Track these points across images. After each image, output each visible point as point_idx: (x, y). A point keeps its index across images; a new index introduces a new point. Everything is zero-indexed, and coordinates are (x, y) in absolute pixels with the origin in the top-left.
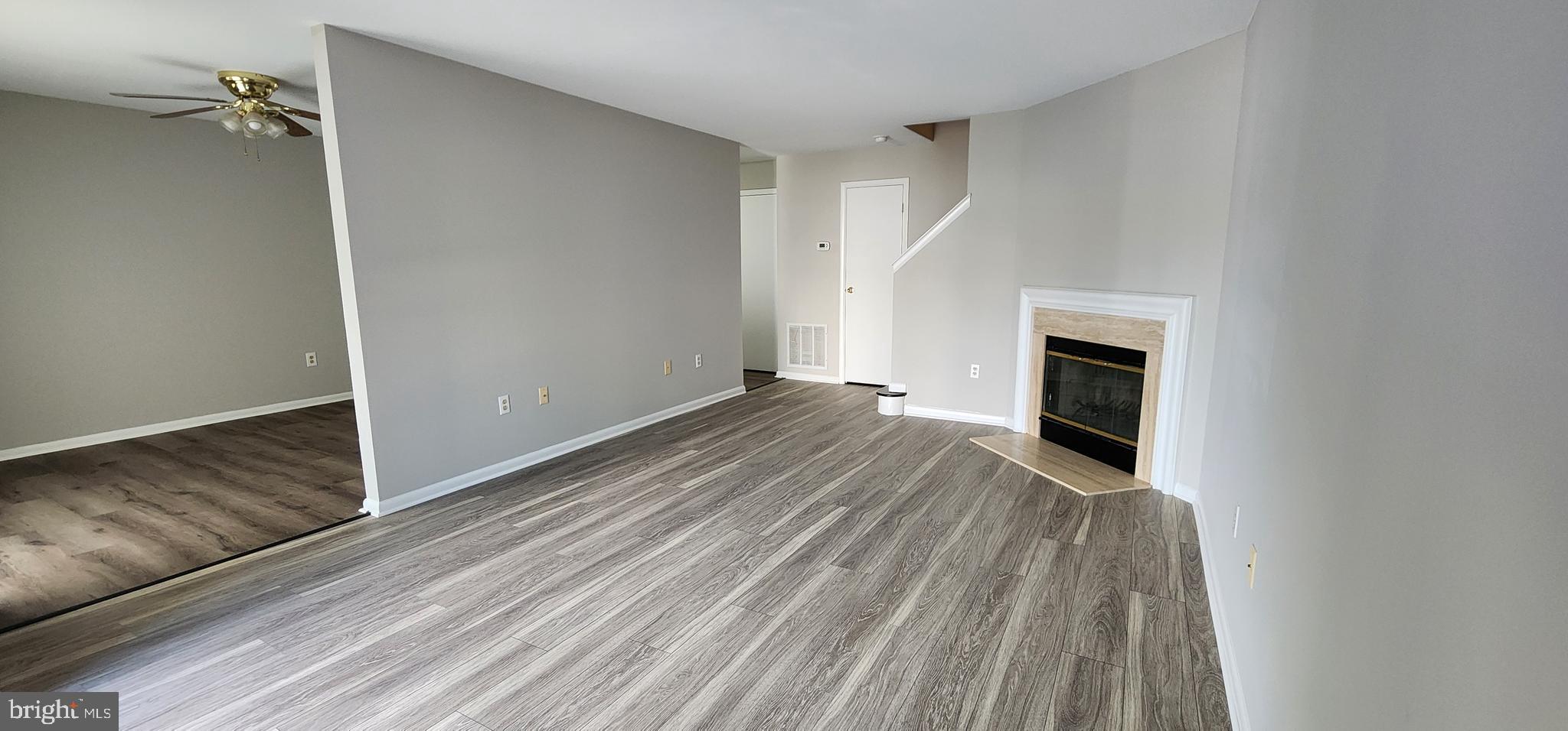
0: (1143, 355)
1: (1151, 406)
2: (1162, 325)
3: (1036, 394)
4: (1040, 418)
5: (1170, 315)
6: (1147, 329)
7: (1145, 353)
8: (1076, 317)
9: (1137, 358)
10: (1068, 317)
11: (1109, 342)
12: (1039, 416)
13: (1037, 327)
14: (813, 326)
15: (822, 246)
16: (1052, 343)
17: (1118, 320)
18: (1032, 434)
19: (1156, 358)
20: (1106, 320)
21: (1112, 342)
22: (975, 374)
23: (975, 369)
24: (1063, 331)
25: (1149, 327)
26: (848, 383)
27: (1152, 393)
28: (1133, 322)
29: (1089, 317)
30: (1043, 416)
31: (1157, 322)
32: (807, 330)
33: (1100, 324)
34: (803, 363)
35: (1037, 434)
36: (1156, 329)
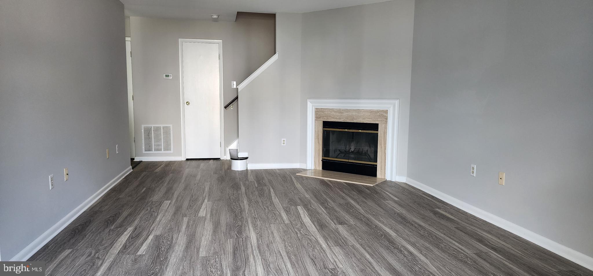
0: (377, 125)
1: (383, 145)
2: (386, 112)
3: (319, 150)
4: (322, 160)
5: (390, 107)
6: (378, 114)
7: (378, 124)
8: (340, 111)
9: (375, 127)
10: (335, 112)
11: (359, 121)
12: (321, 159)
13: (317, 118)
14: (162, 126)
15: (167, 76)
16: (326, 124)
17: (364, 111)
18: (318, 169)
19: (383, 126)
20: (357, 111)
21: (361, 121)
22: (284, 143)
23: (284, 141)
24: (333, 118)
25: (379, 113)
26: (187, 160)
27: (383, 140)
28: (371, 112)
29: (347, 111)
30: (323, 159)
31: (383, 111)
32: (157, 129)
33: (354, 114)
34: (155, 150)
35: (321, 168)
36: (384, 114)
